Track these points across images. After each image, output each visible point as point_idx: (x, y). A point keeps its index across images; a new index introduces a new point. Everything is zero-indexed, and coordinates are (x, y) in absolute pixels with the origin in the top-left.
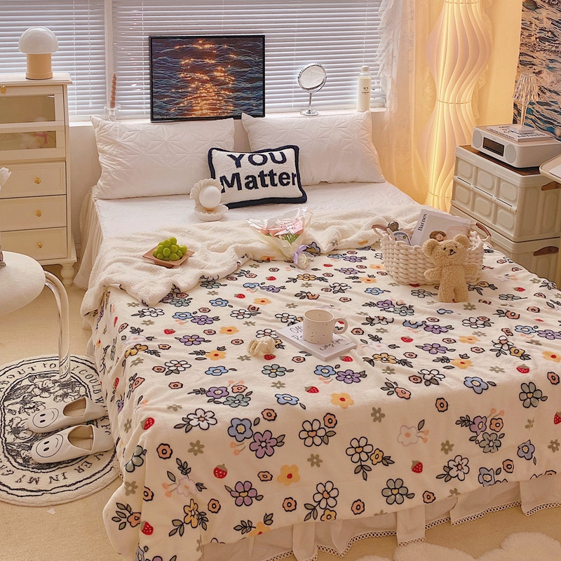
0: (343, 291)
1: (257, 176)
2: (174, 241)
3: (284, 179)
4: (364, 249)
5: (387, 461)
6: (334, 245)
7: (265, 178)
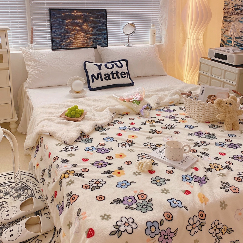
0: (173, 128)
1: (110, 74)
2: (76, 107)
3: (123, 75)
4: (172, 105)
5: (229, 231)
6: (158, 104)
7: (114, 74)
